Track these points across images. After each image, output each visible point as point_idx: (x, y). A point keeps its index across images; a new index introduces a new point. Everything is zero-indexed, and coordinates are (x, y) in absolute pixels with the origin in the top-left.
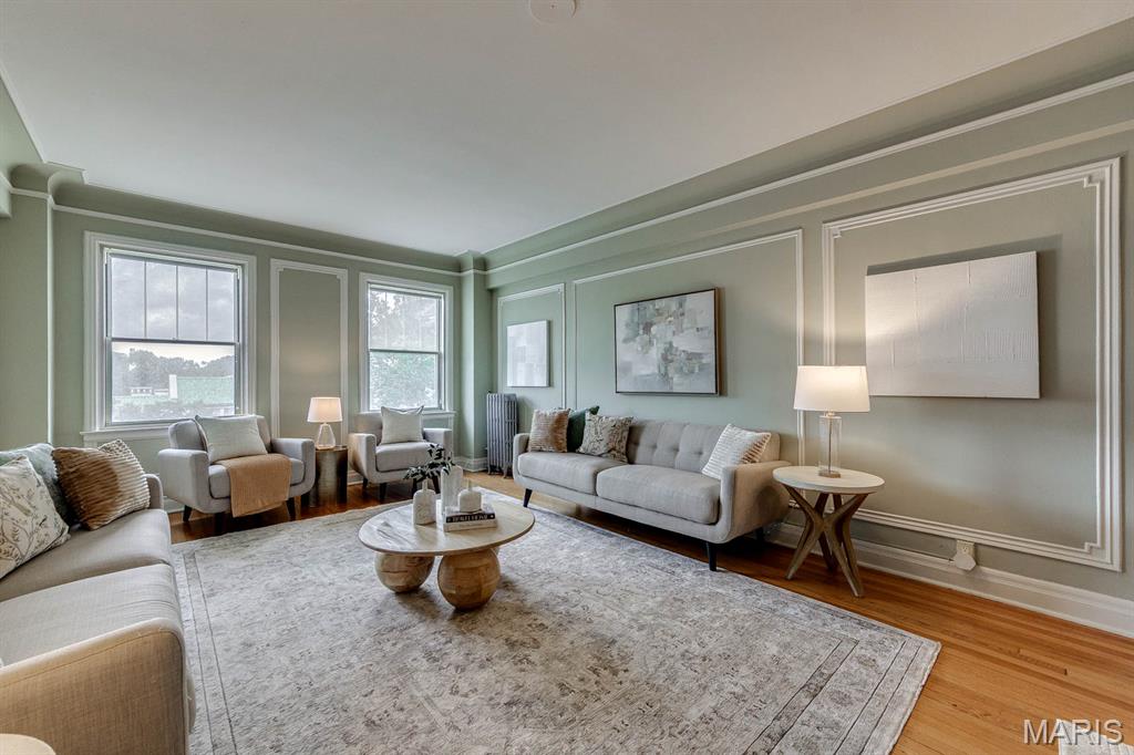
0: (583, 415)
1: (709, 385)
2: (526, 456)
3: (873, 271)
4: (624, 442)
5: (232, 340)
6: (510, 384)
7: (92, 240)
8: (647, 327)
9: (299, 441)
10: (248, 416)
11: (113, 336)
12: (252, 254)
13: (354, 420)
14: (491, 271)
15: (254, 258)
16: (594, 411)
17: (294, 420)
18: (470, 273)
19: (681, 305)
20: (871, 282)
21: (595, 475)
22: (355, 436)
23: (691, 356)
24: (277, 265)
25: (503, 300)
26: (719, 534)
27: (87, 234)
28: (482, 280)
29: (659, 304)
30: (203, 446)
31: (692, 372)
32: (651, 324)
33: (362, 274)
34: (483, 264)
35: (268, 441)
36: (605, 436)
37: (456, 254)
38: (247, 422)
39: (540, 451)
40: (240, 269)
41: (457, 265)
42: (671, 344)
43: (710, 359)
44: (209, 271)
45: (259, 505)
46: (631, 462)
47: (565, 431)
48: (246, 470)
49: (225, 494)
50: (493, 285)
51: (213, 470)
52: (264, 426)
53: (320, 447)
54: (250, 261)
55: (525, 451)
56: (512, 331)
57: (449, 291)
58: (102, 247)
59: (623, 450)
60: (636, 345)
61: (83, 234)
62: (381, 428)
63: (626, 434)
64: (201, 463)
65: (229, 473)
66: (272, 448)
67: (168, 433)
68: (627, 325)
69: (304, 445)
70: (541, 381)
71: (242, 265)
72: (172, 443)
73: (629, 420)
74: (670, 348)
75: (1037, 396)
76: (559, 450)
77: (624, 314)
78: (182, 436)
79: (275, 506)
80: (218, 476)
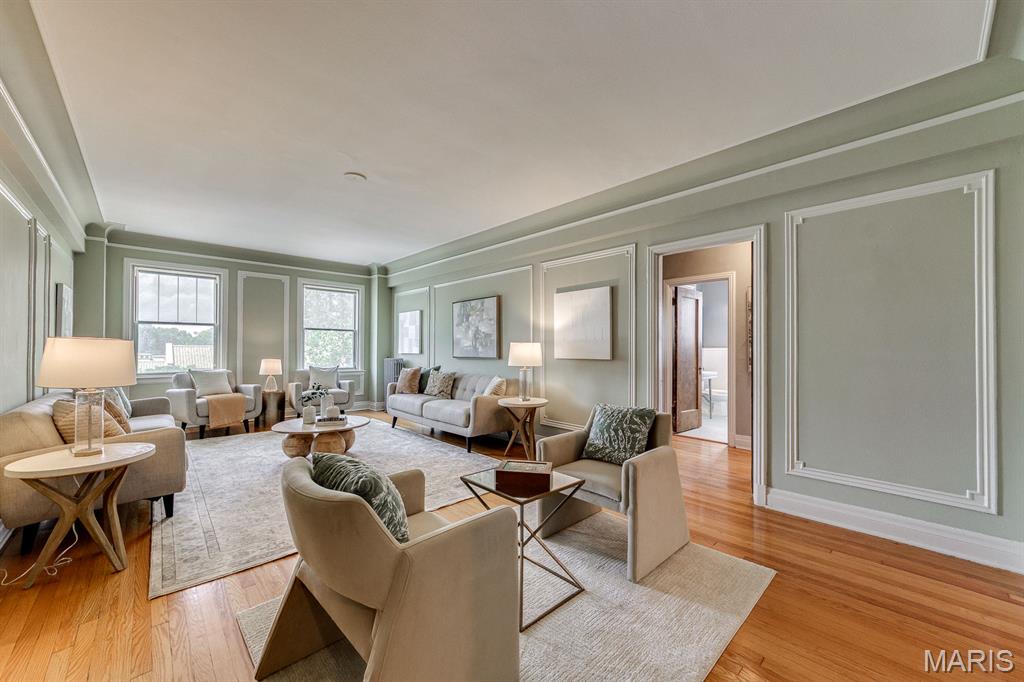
0: (429, 371)
1: (493, 353)
2: (393, 396)
3: (559, 291)
4: (450, 387)
5: (213, 322)
6: (400, 352)
7: (128, 262)
8: (468, 316)
9: (253, 386)
10: (221, 370)
11: (140, 320)
12: (226, 268)
13: (292, 375)
14: (389, 276)
15: (227, 271)
16: (437, 369)
17: (251, 374)
18: (375, 277)
19: (482, 304)
20: (557, 297)
21: (422, 405)
22: (291, 384)
23: (487, 335)
24: (242, 275)
25: (399, 295)
26: (468, 432)
27: (125, 259)
28: (384, 282)
29: (473, 303)
30: (193, 387)
31: (486, 345)
32: (469, 315)
33: (299, 279)
34: (384, 271)
35: (234, 386)
36: (438, 384)
37: (366, 263)
38: (220, 374)
39: (402, 393)
40: (218, 277)
41: (368, 271)
42: (477, 328)
43: (494, 337)
44: (199, 279)
45: (225, 422)
46: (452, 398)
47: (417, 381)
48: (218, 401)
49: (206, 414)
50: (391, 285)
51: (198, 401)
52: (232, 376)
53: (267, 391)
54: (225, 272)
55: (394, 393)
56: (402, 316)
57: (362, 288)
58: (133, 266)
59: (449, 392)
60: (462, 328)
61: (122, 260)
62: (309, 379)
63: (451, 382)
64: (191, 396)
65: (208, 403)
66: (236, 390)
67: (172, 381)
68: (458, 316)
69: (255, 388)
70: (416, 350)
71: (220, 275)
72: (174, 386)
73: (454, 374)
74: (477, 331)
75: (609, 358)
76: (412, 392)
77: (457, 307)
78: (180, 380)
79: (236, 424)
80: (201, 404)
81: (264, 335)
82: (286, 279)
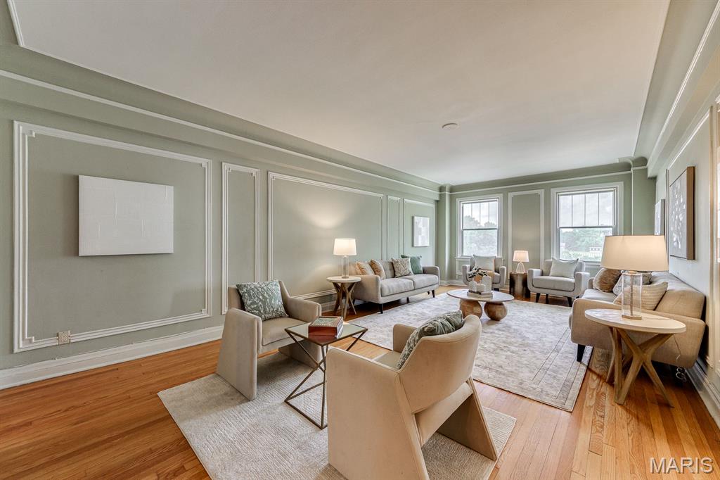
24: (511, 195)
81: (526, 234)
82: (541, 192)
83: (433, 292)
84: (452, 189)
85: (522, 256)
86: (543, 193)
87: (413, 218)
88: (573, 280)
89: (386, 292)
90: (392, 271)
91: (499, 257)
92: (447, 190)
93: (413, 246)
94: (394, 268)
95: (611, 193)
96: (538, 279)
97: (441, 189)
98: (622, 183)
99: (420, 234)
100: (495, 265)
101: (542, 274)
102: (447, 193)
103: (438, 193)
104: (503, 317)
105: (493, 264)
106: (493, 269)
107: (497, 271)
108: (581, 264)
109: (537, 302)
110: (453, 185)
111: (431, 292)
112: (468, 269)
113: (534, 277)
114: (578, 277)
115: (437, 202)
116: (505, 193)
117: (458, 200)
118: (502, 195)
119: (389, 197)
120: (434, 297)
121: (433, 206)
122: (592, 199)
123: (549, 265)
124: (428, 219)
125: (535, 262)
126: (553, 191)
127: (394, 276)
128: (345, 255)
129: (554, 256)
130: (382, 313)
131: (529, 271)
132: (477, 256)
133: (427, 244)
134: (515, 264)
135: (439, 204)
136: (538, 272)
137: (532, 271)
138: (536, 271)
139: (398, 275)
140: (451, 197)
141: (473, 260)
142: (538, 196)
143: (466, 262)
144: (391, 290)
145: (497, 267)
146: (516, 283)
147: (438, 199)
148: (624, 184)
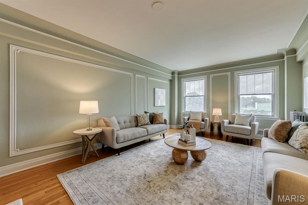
83: (164, 135)
84: (179, 73)
85: (217, 112)
86: (230, 74)
87: (154, 89)
88: (249, 128)
89: (121, 140)
90: (136, 122)
91: (205, 112)
92: (176, 74)
93: (154, 105)
94: (137, 120)
95: (271, 74)
96: (227, 127)
97: (173, 73)
98: (278, 66)
99: (160, 99)
100: (202, 117)
101: (230, 123)
102: (176, 75)
103: (171, 75)
104: (203, 159)
105: (201, 117)
106: (201, 119)
107: (203, 120)
108: (253, 117)
109: (227, 141)
110: (180, 71)
111: (162, 135)
112: (186, 120)
113: (225, 125)
114: (253, 126)
115: (171, 80)
116: (208, 75)
117: (182, 80)
118: (206, 76)
119: (149, 78)
120: (164, 138)
121: (168, 83)
122: (259, 77)
123: (234, 118)
124: (165, 90)
125: (225, 115)
126: (236, 73)
127: (137, 126)
128: (90, 113)
129: (236, 111)
130: (119, 155)
131: (222, 121)
132: (192, 112)
133: (164, 104)
134: (214, 117)
135: (172, 81)
136: (227, 122)
137: (224, 121)
138: (226, 121)
139: (139, 125)
140: (179, 78)
141: (190, 114)
142: (227, 76)
143: (186, 115)
144: (126, 138)
145: (203, 118)
146: (214, 128)
147: (171, 79)
148: (279, 67)
